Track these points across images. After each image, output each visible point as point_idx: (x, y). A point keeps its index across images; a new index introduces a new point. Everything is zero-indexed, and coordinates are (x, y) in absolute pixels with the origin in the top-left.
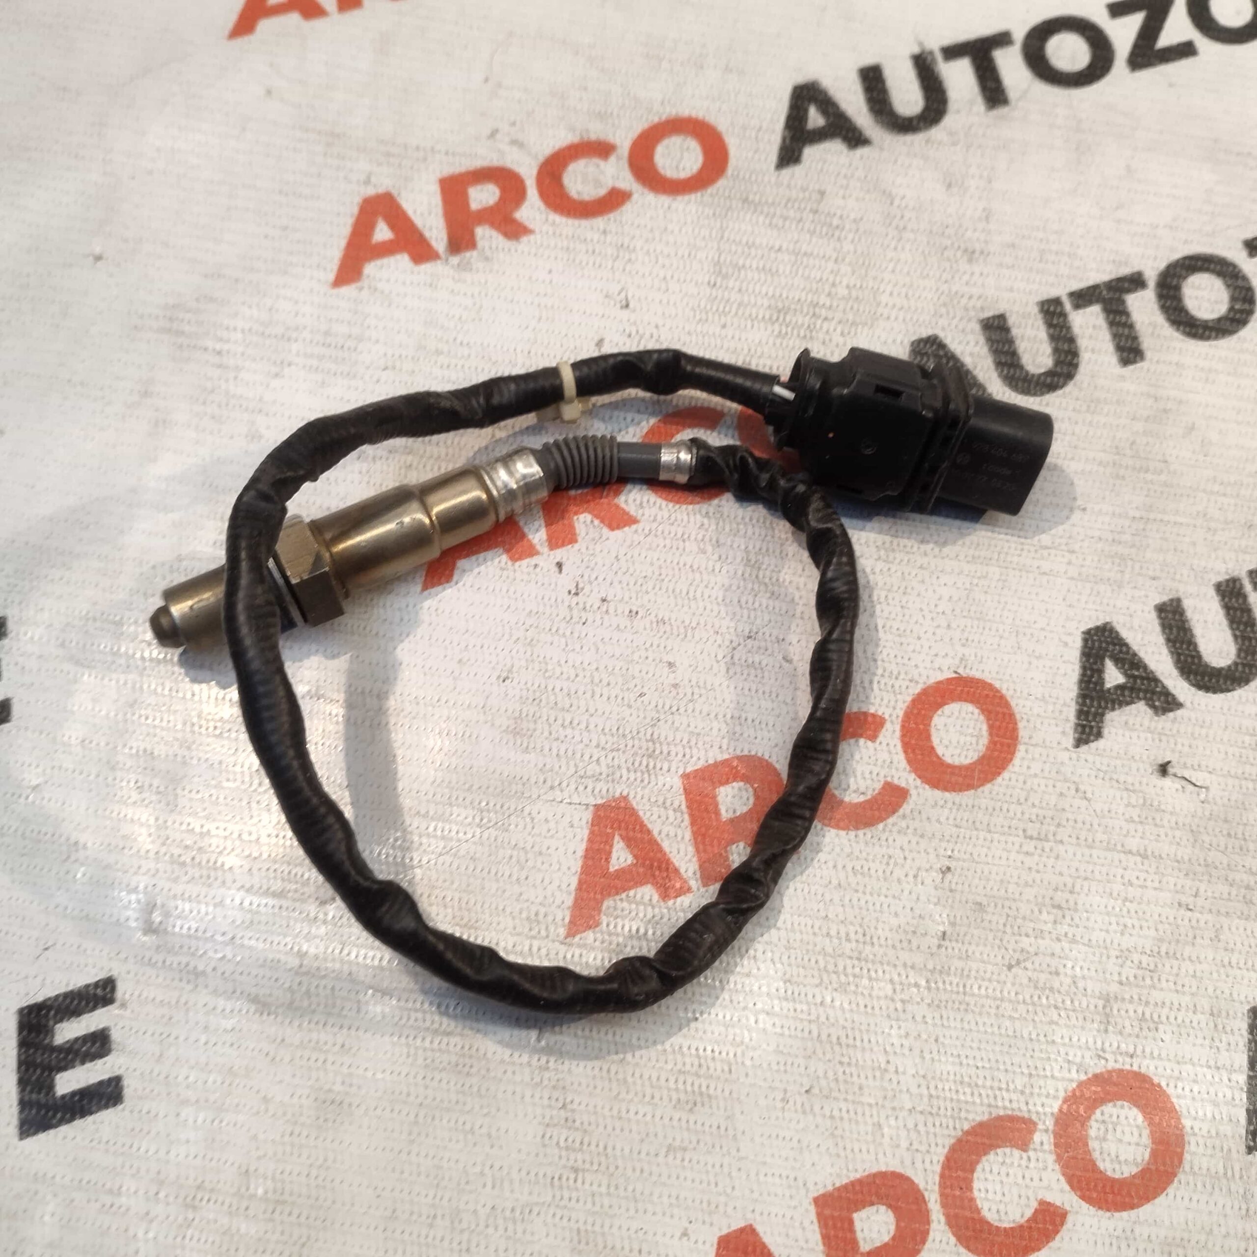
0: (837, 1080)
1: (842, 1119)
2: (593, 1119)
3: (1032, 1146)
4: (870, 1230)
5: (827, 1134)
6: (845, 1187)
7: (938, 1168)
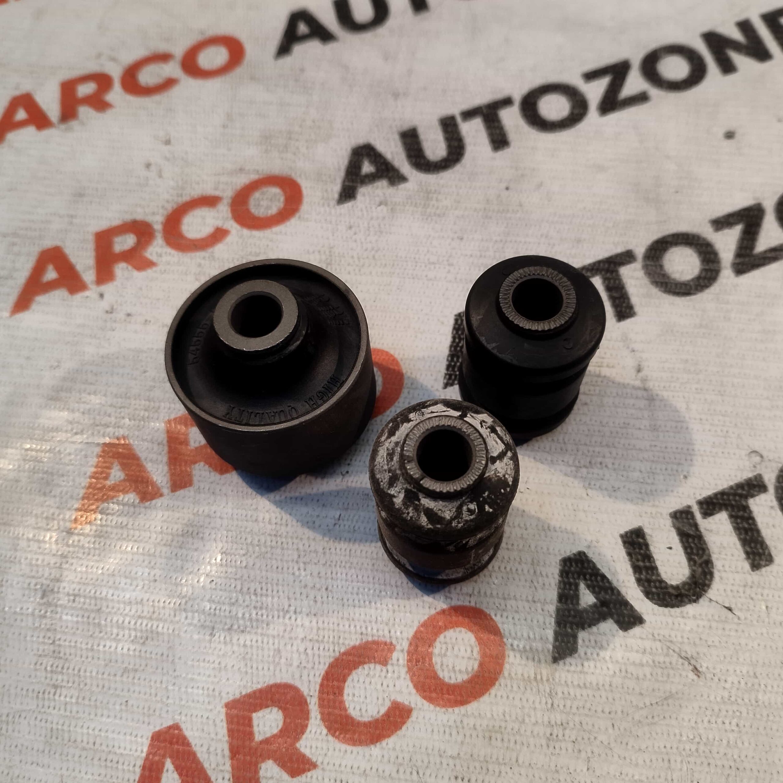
0: (251, 620)
1: (252, 646)
2: (73, 651)
3: (390, 662)
4: (265, 726)
5: (240, 657)
6: (249, 696)
7: (319, 680)
